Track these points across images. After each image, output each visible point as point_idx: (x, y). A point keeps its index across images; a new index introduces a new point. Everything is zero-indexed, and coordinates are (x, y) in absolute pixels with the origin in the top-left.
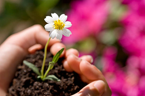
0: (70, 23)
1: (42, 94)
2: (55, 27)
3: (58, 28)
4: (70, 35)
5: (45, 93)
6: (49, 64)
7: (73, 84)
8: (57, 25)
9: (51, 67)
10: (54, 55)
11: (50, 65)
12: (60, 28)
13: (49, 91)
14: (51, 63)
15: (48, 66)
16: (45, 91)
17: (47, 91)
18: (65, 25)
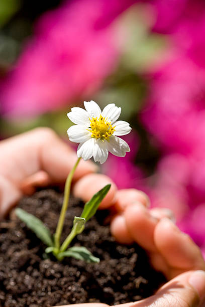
0: (127, 126)
1: (63, 289)
2: (91, 134)
3: (98, 135)
4: (127, 153)
5: (70, 288)
6: (75, 221)
7: (133, 274)
8: (97, 129)
9: (78, 228)
10: (86, 202)
11: (77, 224)
12: (103, 136)
13: (78, 284)
14: (77, 221)
15: (71, 227)
16: (69, 283)
17: (74, 283)
18: (115, 129)
